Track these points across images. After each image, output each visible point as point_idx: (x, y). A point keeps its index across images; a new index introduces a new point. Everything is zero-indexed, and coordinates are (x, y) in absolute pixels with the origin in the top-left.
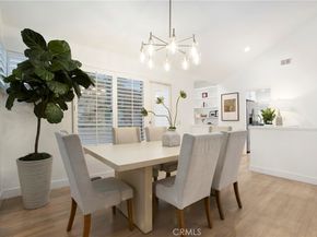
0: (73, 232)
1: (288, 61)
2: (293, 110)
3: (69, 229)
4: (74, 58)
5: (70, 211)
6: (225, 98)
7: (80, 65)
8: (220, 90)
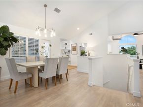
0: (11, 89)
1: (92, 34)
2: (93, 51)
3: (10, 88)
4: (10, 31)
5: (10, 83)
6: (73, 45)
7: (13, 34)
8: (71, 42)
